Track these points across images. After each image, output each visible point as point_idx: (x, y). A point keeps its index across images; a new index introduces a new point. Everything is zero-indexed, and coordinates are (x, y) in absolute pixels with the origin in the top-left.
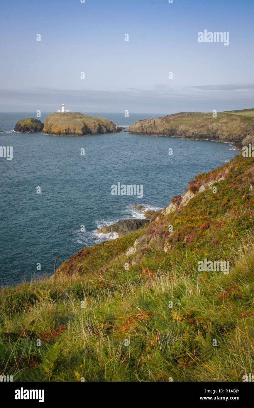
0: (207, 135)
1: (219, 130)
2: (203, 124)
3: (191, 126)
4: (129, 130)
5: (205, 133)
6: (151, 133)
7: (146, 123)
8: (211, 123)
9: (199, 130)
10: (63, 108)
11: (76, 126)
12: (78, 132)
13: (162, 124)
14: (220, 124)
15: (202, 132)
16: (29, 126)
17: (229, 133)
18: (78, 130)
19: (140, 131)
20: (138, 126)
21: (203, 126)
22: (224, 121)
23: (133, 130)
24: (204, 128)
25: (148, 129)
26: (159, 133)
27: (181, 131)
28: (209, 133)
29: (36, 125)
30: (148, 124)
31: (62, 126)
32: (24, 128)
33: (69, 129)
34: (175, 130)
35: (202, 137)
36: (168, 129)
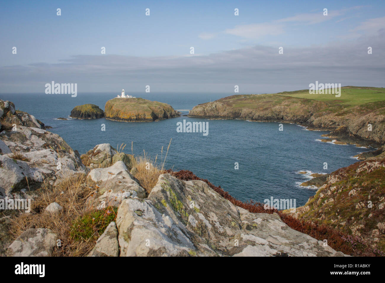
0: (272, 117)
1: (282, 112)
2: (266, 107)
3: (254, 109)
4: (190, 114)
5: (270, 115)
6: (217, 117)
7: (208, 107)
8: (274, 106)
9: (264, 113)
10: (123, 94)
11: (146, 112)
12: (148, 118)
13: (223, 107)
14: (282, 107)
15: (267, 115)
16: (90, 112)
17: (293, 115)
18: (148, 115)
19: (202, 115)
20: (200, 110)
21: (266, 109)
22: (286, 103)
23: (195, 114)
24: (268, 111)
25: (210, 113)
26: (224, 116)
27: (245, 114)
28: (273, 115)
29: (97, 111)
30: (210, 107)
31: (131, 112)
32: (85, 114)
33: (138, 115)
34: (239, 113)
35: (268, 119)
36: (232, 112)
